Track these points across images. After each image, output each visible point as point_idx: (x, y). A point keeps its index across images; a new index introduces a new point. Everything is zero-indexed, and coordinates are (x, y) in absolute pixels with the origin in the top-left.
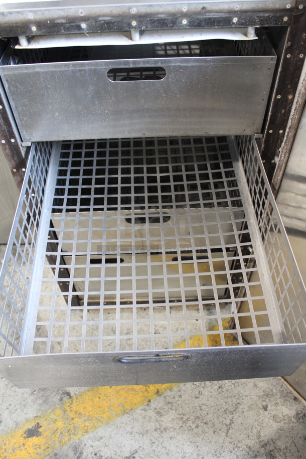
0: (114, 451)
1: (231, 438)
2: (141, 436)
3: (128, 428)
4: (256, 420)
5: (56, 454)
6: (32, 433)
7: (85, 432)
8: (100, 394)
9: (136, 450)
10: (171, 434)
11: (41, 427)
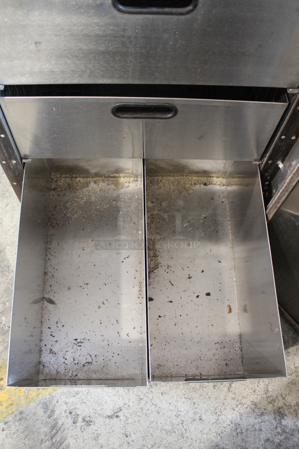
0: (93, 409)
1: (234, 393)
5: (21, 413)
9: (120, 408)
11: (2, 379)
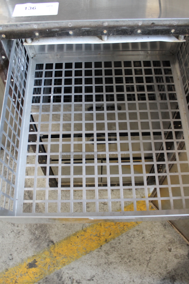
1: (150, 268)
2: (97, 267)
3: (89, 263)
4: (164, 258)
6: (32, 265)
7: (63, 265)
8: (72, 242)
9: (94, 275)
10: (115, 266)
11: (37, 262)
